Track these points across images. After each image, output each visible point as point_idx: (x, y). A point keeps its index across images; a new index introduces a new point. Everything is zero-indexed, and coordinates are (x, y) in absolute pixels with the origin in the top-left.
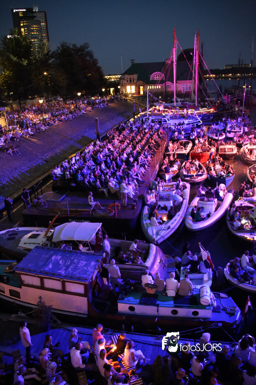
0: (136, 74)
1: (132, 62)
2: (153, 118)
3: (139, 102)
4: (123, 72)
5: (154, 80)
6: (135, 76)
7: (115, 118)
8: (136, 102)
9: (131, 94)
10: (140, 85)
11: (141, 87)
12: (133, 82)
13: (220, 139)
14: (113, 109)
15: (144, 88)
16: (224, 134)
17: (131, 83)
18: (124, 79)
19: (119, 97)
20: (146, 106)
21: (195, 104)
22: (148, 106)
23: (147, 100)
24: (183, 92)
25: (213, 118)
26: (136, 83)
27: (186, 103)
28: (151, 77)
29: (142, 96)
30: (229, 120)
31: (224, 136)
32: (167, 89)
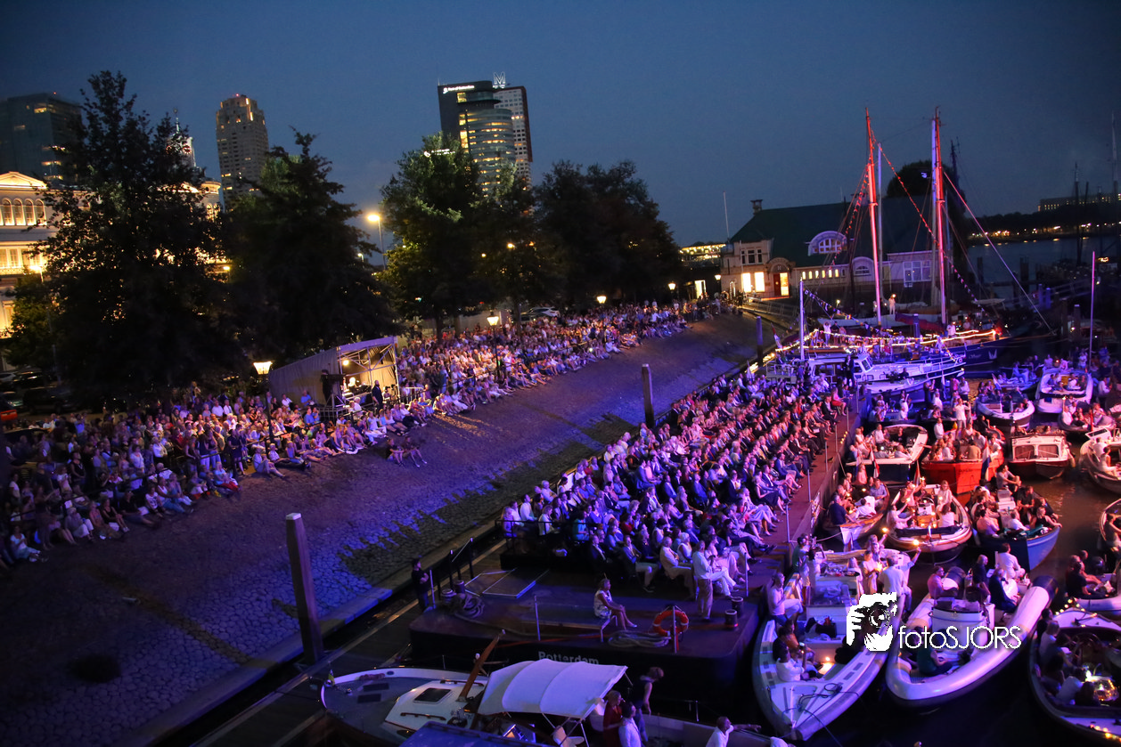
0: (767, 238)
1: (755, 208)
2: (820, 362)
3: (778, 318)
4: (730, 235)
5: (820, 252)
6: (765, 246)
7: (704, 363)
8: (769, 318)
9: (755, 296)
10: (779, 268)
11: (784, 276)
12: (760, 260)
13: (1015, 419)
14: (701, 338)
15: (790, 277)
16: (1030, 403)
17: (752, 263)
18: (732, 254)
19: (719, 304)
20: (797, 329)
21: (940, 319)
22: (803, 328)
23: (799, 311)
24: (908, 284)
25: (998, 355)
26: (768, 263)
27: (910, 315)
28: (810, 247)
29: (785, 301)
30: (1049, 361)
31: (1030, 410)
32: (855, 279)
